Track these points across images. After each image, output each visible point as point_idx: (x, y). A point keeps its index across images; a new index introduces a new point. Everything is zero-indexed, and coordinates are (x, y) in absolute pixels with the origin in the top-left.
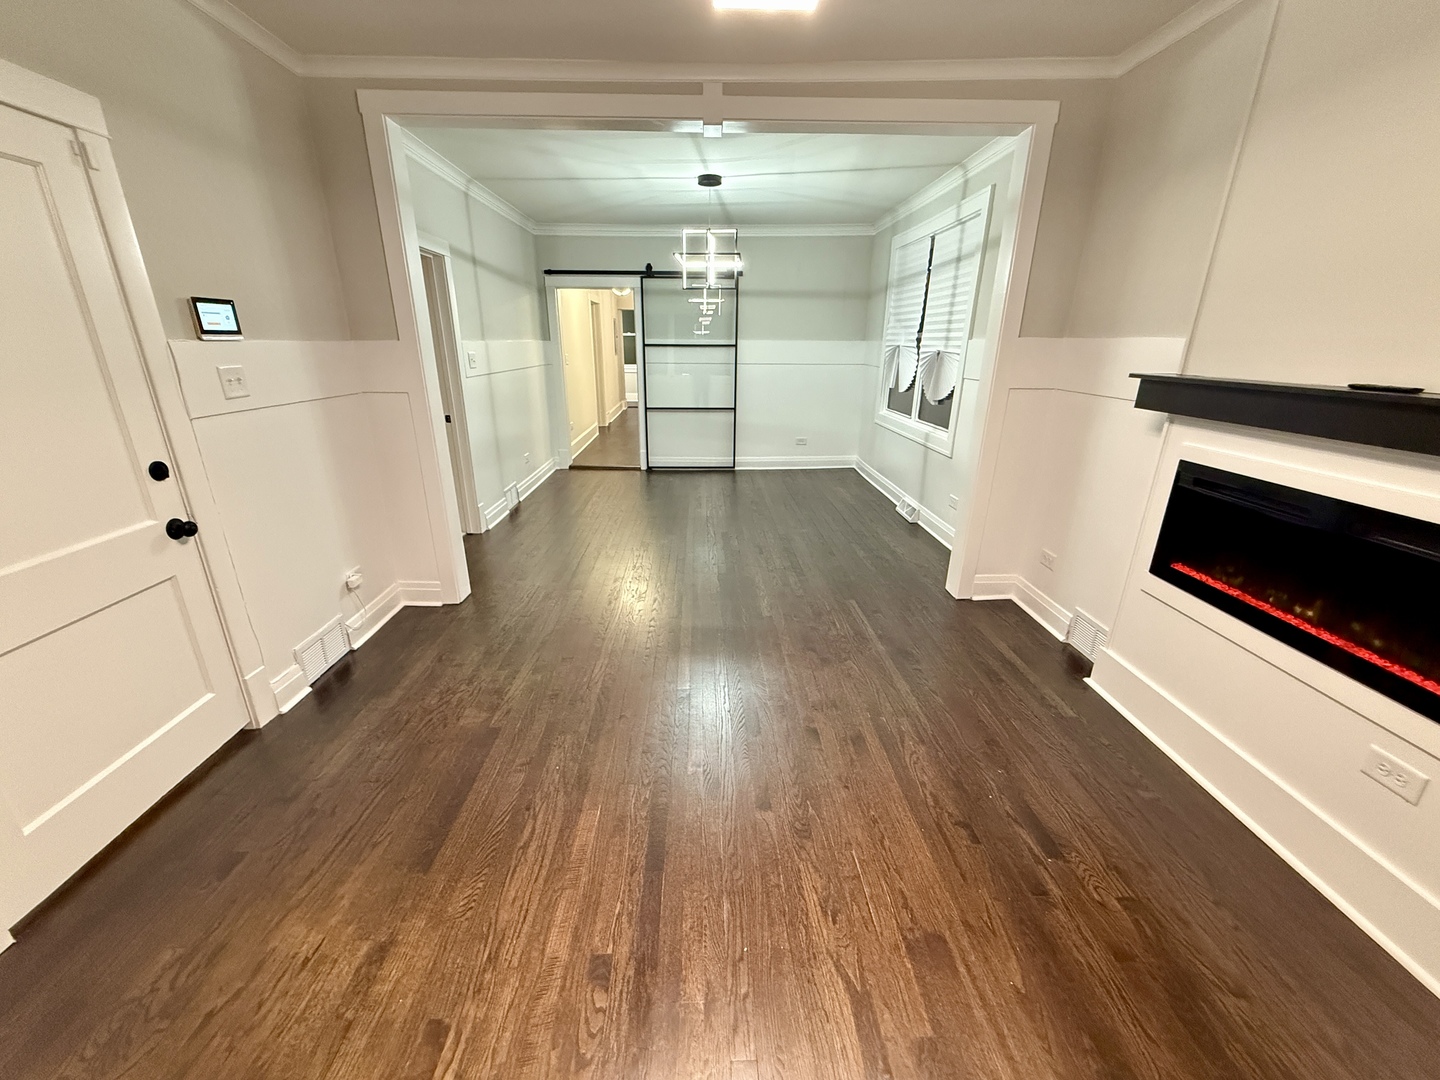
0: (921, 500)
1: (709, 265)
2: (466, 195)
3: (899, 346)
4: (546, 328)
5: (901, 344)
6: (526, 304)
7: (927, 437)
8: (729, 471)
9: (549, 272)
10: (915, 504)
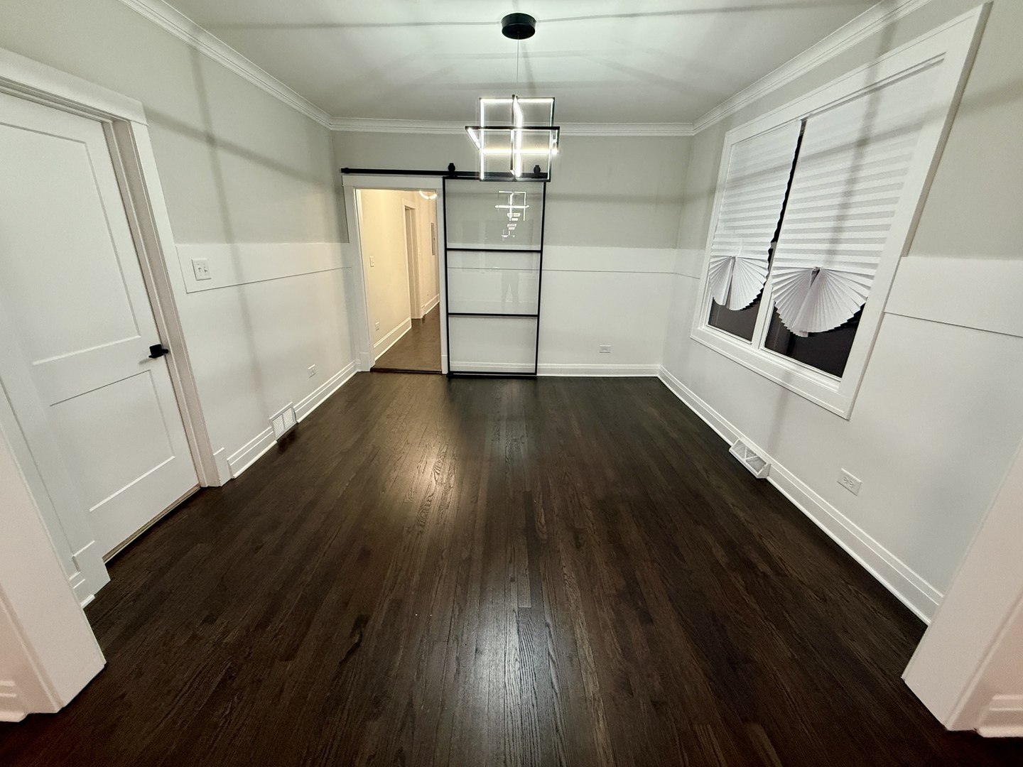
0: (771, 449)
1: (514, 151)
2: (194, 51)
3: (734, 258)
4: (344, 229)
5: (738, 255)
6: (317, 204)
7: (788, 376)
8: (529, 378)
9: (346, 171)
10: (760, 452)
